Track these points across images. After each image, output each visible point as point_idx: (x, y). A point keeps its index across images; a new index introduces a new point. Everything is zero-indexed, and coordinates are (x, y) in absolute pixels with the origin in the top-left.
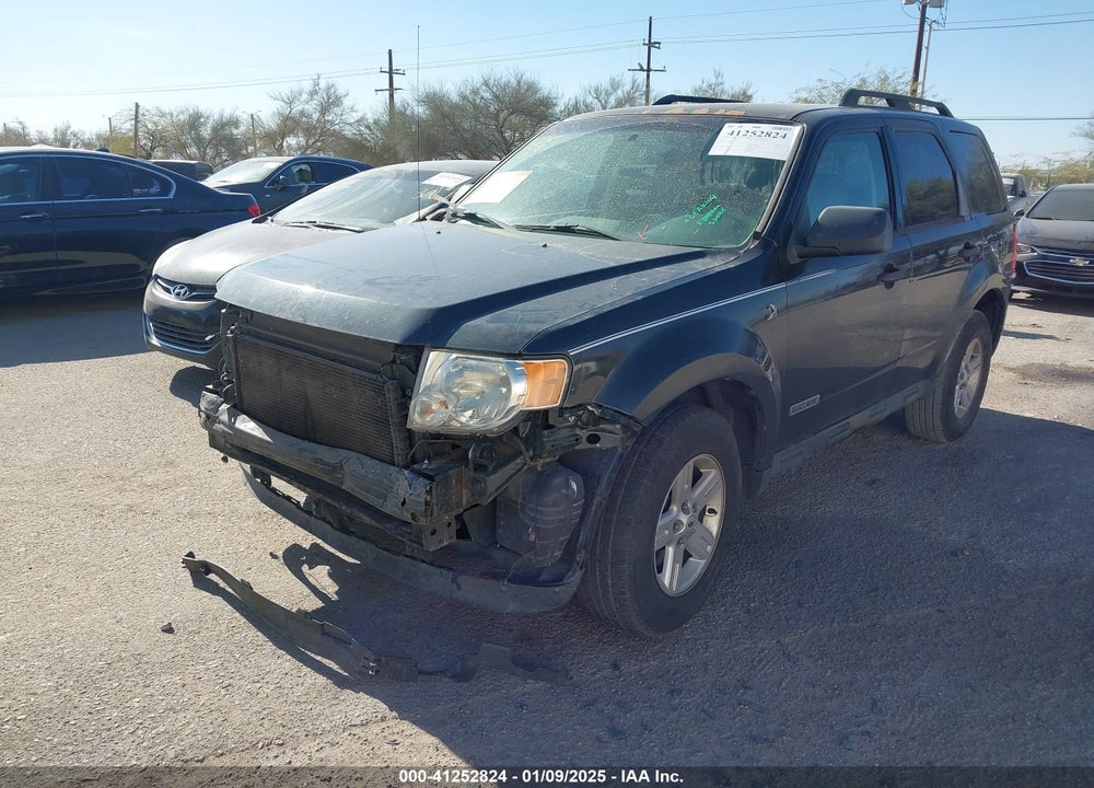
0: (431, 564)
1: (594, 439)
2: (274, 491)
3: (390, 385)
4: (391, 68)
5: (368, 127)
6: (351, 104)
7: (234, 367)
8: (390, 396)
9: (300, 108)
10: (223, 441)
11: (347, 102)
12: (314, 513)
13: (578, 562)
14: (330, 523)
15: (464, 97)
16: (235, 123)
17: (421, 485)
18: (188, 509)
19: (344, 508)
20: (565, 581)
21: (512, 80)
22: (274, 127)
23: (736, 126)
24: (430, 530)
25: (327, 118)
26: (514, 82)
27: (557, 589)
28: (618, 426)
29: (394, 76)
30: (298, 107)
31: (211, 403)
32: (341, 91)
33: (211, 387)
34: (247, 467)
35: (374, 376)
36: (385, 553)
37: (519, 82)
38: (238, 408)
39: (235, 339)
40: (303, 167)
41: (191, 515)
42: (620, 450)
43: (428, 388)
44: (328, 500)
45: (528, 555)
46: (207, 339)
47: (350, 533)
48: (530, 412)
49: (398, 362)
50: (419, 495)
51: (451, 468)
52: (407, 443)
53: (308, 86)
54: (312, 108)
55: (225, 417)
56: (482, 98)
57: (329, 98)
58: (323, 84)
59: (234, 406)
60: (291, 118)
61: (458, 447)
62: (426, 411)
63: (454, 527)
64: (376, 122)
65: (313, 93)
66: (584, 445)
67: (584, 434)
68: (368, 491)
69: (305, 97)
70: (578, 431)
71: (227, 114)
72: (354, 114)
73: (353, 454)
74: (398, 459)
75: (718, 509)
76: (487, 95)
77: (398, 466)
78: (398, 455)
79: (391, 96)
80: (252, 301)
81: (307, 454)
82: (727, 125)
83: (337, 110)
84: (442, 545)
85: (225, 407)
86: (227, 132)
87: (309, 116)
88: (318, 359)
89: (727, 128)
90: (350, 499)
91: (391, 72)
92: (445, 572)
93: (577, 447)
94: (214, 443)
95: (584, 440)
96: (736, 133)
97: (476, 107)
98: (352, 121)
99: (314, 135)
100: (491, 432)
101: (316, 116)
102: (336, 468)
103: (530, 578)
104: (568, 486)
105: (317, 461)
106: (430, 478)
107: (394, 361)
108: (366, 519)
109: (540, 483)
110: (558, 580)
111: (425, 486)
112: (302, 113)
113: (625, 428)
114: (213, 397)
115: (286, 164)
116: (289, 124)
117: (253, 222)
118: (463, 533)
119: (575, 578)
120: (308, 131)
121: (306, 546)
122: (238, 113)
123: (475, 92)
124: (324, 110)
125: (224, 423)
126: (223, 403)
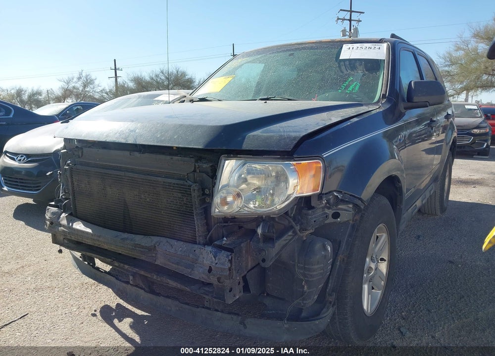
0: (222, 312)
1: (336, 215)
2: (98, 269)
3: (195, 187)
4: (115, 68)
5: (107, 93)
6: (98, 83)
7: (70, 188)
8: (195, 194)
9: (73, 85)
10: (62, 238)
11: (96, 82)
12: (131, 282)
13: (330, 303)
14: (142, 288)
15: (152, 79)
16: (39, 93)
17: (223, 256)
18: (34, 285)
19: (155, 277)
20: (322, 316)
21: (174, 71)
22: (60, 94)
23: (350, 45)
24: (229, 288)
25: (86, 90)
26: (175, 72)
27: (317, 322)
28: (351, 206)
29: (117, 71)
30: (71, 85)
31: (53, 213)
32: (93, 77)
33: (53, 203)
34: (78, 255)
35: (181, 182)
36: (187, 306)
37: (177, 72)
38: (74, 216)
39: (71, 169)
40: (79, 107)
41: (37, 290)
42: (351, 222)
43: (224, 187)
44: (142, 273)
45: (298, 301)
46: (48, 174)
47: (158, 294)
48: (301, 198)
49: (198, 171)
50: (223, 264)
51: (242, 242)
52: (206, 227)
53: (77, 75)
54: (79, 85)
55: (64, 222)
56: (161, 78)
57: (87, 80)
58: (84, 74)
59: (71, 214)
60: (69, 90)
61: (242, 227)
62: (224, 202)
63: (242, 284)
64: (110, 91)
65: (79, 78)
66: (331, 220)
67: (330, 212)
68: (178, 264)
69: (75, 80)
70: (327, 211)
71: (35, 89)
72: (100, 88)
73: (162, 239)
74: (200, 239)
75: (386, 258)
76: (163, 78)
77: (199, 244)
78: (200, 236)
79: (116, 80)
80: (83, 135)
81: (128, 242)
82: (344, 45)
83: (92, 86)
84: (235, 299)
85: (64, 215)
86: (35, 98)
87: (78, 89)
88: (136, 176)
89: (345, 47)
90: (161, 270)
91: (115, 69)
92: (235, 317)
93: (326, 222)
94: (55, 241)
95: (330, 216)
96: (351, 48)
97: (157, 82)
98: (99, 91)
99: (80, 98)
100: (274, 213)
101: (81, 89)
102: (152, 249)
103: (296, 317)
104: (325, 249)
105: (136, 245)
106: (231, 250)
107: (195, 171)
108: (172, 283)
109: (306, 248)
110: (315, 315)
111: (227, 256)
112: (74, 87)
113: (356, 206)
114: (55, 209)
115: (70, 106)
116: (67, 93)
117: (61, 123)
118: (246, 288)
119: (328, 313)
120: (77, 96)
121: (113, 306)
122: (41, 89)
123: (157, 76)
124: (85, 86)
125: (64, 226)
126: (63, 212)
